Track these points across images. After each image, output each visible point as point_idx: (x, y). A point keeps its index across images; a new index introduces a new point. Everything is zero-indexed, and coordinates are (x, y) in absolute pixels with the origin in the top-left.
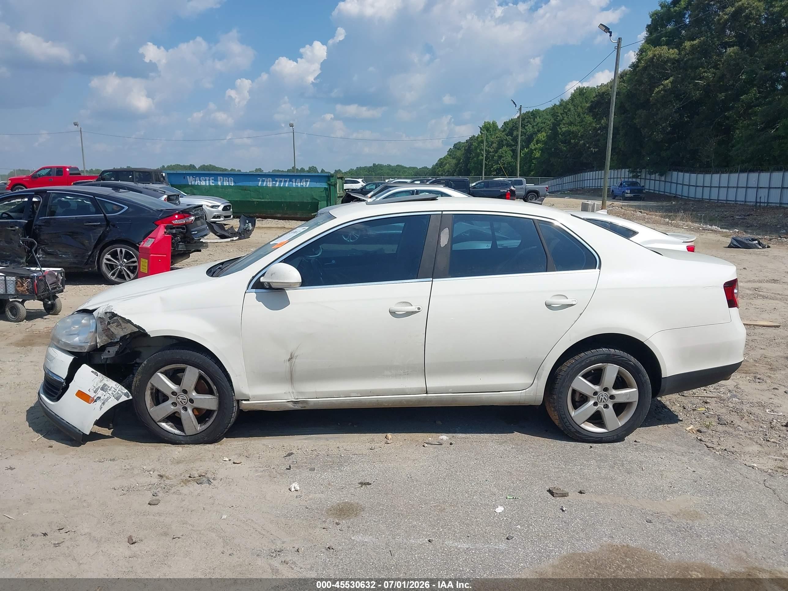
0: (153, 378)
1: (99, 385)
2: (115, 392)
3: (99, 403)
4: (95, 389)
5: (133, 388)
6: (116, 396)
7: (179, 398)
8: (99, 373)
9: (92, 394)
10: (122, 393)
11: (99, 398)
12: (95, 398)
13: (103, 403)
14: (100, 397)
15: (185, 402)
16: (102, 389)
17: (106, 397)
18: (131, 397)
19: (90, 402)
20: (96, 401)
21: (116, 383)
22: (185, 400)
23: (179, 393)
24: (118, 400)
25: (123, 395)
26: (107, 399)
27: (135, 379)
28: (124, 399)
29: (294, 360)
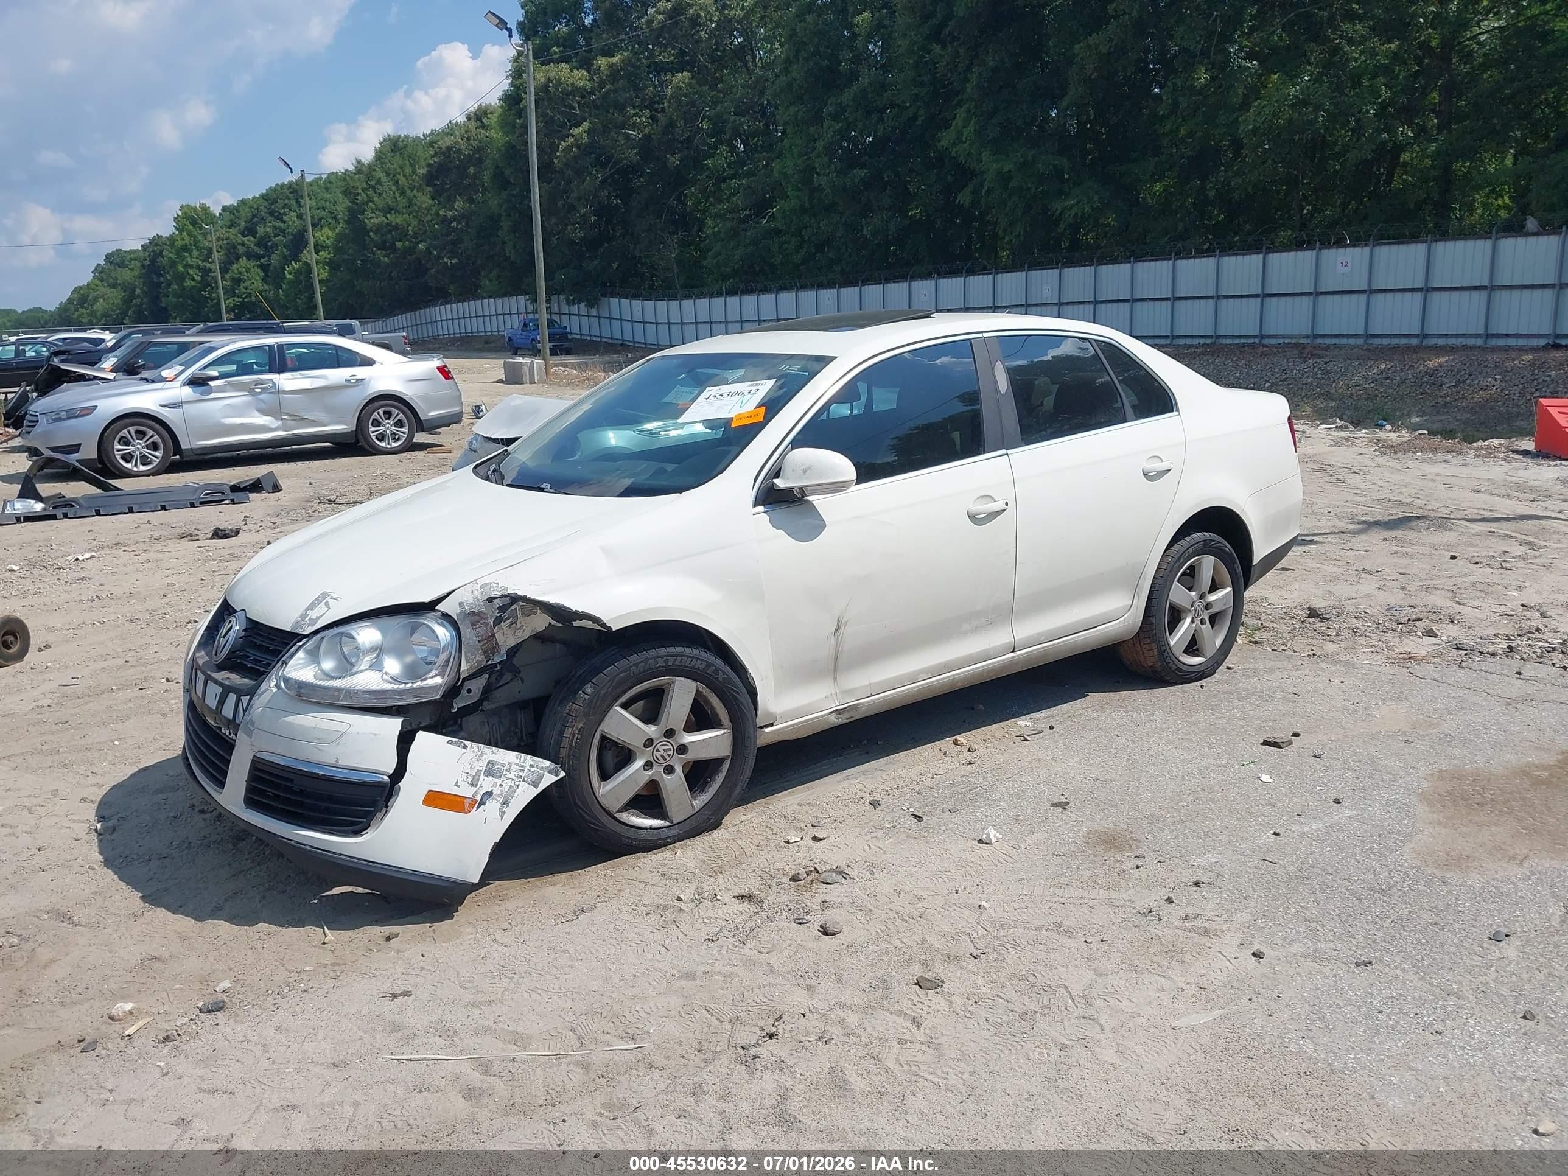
0: (607, 720)
1: (478, 767)
2: (523, 771)
3: (493, 806)
4: (470, 779)
5: (564, 752)
6: (531, 778)
7: (658, 750)
8: (467, 743)
9: (467, 791)
10: (542, 768)
11: (489, 794)
12: (479, 798)
13: (506, 803)
14: (491, 792)
15: (669, 755)
16: (489, 773)
17: (506, 788)
18: (562, 774)
19: (467, 808)
20: (482, 803)
21: (515, 753)
22: (670, 750)
23: (657, 739)
24: (536, 787)
25: (546, 774)
26: (512, 792)
27: (568, 732)
28: (549, 780)
29: (841, 630)
